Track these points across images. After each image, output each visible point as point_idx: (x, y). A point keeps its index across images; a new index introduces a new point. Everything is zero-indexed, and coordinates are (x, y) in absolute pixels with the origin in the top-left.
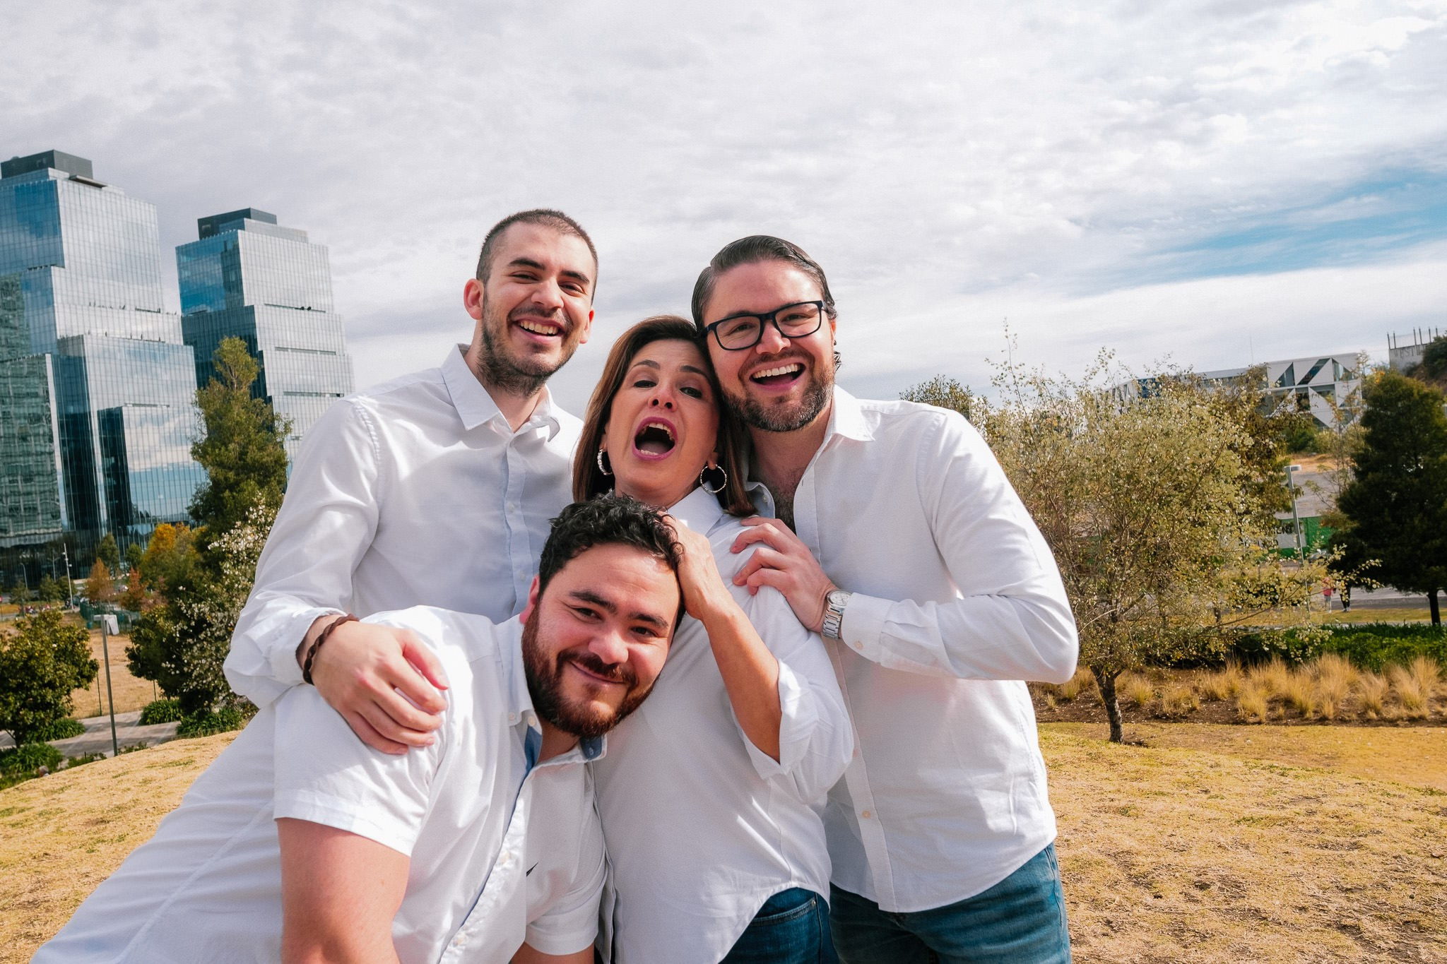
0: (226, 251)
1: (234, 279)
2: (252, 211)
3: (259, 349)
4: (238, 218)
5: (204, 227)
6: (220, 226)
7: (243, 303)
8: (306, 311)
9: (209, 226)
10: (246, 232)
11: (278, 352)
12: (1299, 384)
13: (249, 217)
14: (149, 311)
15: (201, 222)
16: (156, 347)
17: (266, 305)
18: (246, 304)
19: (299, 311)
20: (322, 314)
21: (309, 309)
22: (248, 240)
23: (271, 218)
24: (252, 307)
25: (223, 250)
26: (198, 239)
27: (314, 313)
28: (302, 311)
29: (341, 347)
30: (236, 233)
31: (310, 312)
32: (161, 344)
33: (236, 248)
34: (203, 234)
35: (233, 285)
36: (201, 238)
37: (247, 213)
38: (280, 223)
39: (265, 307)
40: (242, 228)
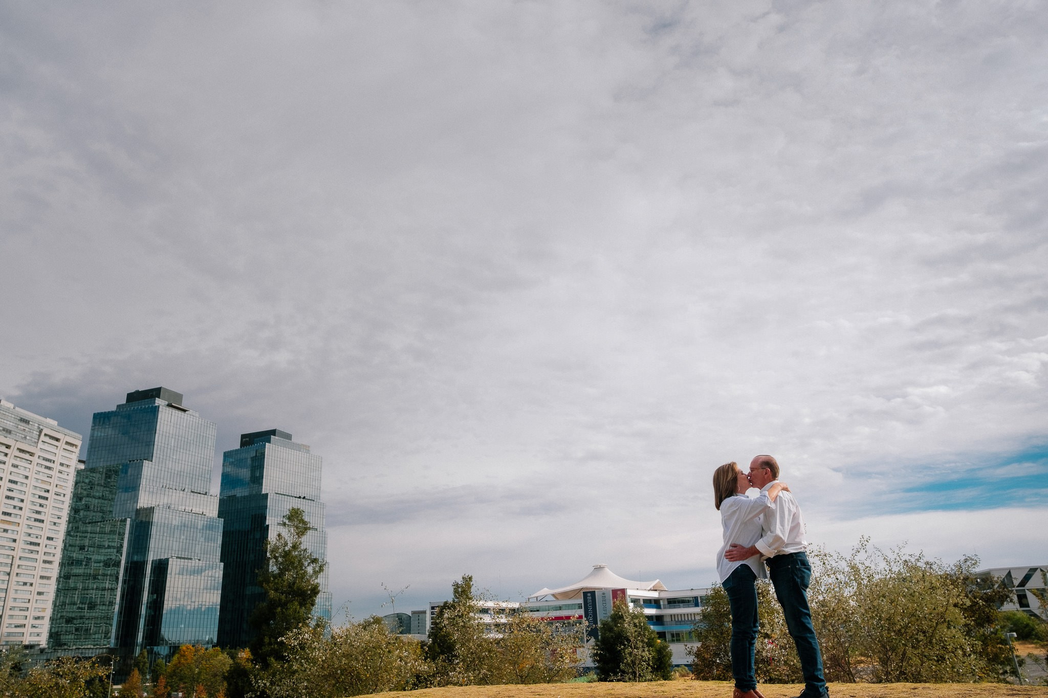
0: (256, 456)
1: (258, 475)
2: (277, 431)
3: (267, 524)
4: (266, 436)
5: (244, 440)
6: (256, 439)
7: (261, 491)
8: (302, 500)
9: (247, 439)
10: (271, 445)
11: (279, 526)
12: (1018, 586)
13: (275, 435)
14: (199, 493)
15: (243, 436)
16: (200, 518)
17: (276, 493)
18: (263, 492)
19: (297, 499)
20: (312, 502)
21: (304, 498)
22: (271, 450)
23: (288, 437)
24: (267, 494)
25: (254, 455)
26: (239, 448)
27: (307, 501)
28: (299, 499)
29: (321, 526)
30: (265, 445)
31: (304, 500)
32: (203, 516)
33: (263, 455)
34: (243, 444)
35: (257, 479)
36: (241, 447)
37: (273, 432)
38: (294, 440)
39: (275, 495)
40: (269, 442)
